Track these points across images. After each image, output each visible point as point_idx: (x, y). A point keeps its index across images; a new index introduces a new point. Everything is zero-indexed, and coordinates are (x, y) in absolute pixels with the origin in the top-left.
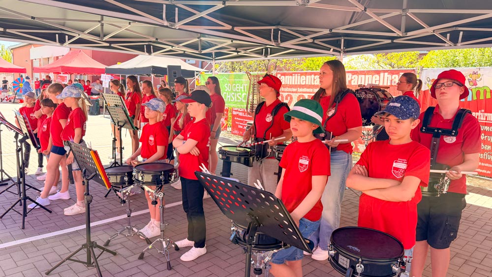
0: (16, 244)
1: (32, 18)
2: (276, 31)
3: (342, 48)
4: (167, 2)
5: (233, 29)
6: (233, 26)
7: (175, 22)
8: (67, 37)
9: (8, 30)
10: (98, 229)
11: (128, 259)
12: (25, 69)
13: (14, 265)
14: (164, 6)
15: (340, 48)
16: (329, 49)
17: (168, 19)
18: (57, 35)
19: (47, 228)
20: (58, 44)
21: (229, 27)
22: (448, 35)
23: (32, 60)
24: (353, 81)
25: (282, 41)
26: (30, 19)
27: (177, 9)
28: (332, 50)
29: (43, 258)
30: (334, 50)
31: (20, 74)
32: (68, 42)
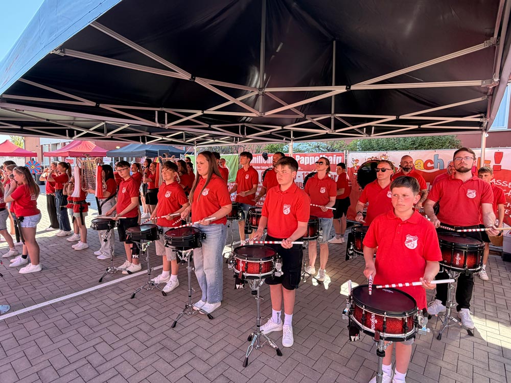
0: (38, 307)
1: (47, 120)
2: (243, 127)
3: (292, 137)
4: (159, 109)
5: (210, 127)
6: (210, 125)
7: (164, 123)
8: (75, 132)
9: (24, 128)
10: (107, 289)
11: (133, 312)
12: (36, 154)
13: (37, 326)
14: (156, 113)
15: (291, 137)
16: (282, 139)
17: (159, 122)
18: (67, 131)
19: (63, 292)
20: (68, 137)
21: (207, 126)
22: (365, 129)
23: (42, 146)
24: (301, 161)
25: (247, 134)
26: (46, 121)
27: (166, 114)
28: (284, 139)
29: (62, 317)
30: (286, 139)
31: (31, 158)
32: (76, 137)
